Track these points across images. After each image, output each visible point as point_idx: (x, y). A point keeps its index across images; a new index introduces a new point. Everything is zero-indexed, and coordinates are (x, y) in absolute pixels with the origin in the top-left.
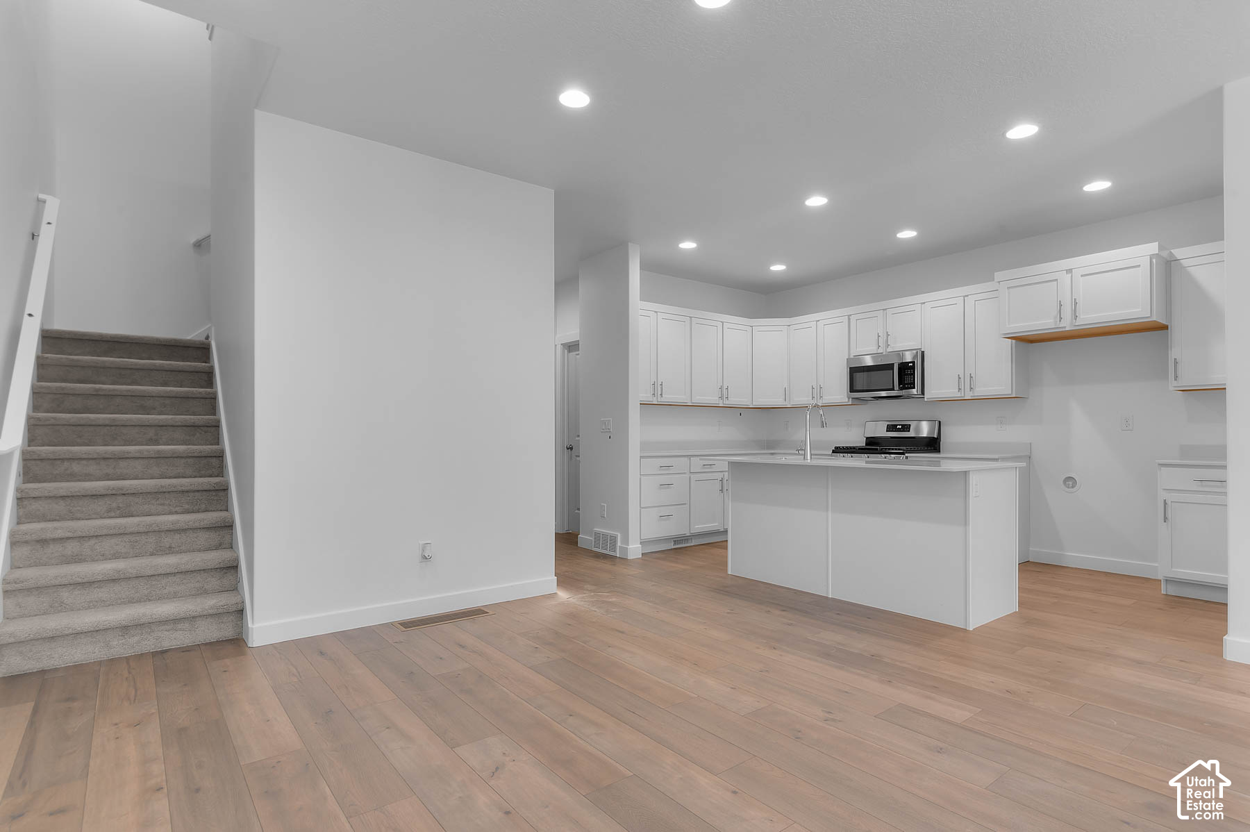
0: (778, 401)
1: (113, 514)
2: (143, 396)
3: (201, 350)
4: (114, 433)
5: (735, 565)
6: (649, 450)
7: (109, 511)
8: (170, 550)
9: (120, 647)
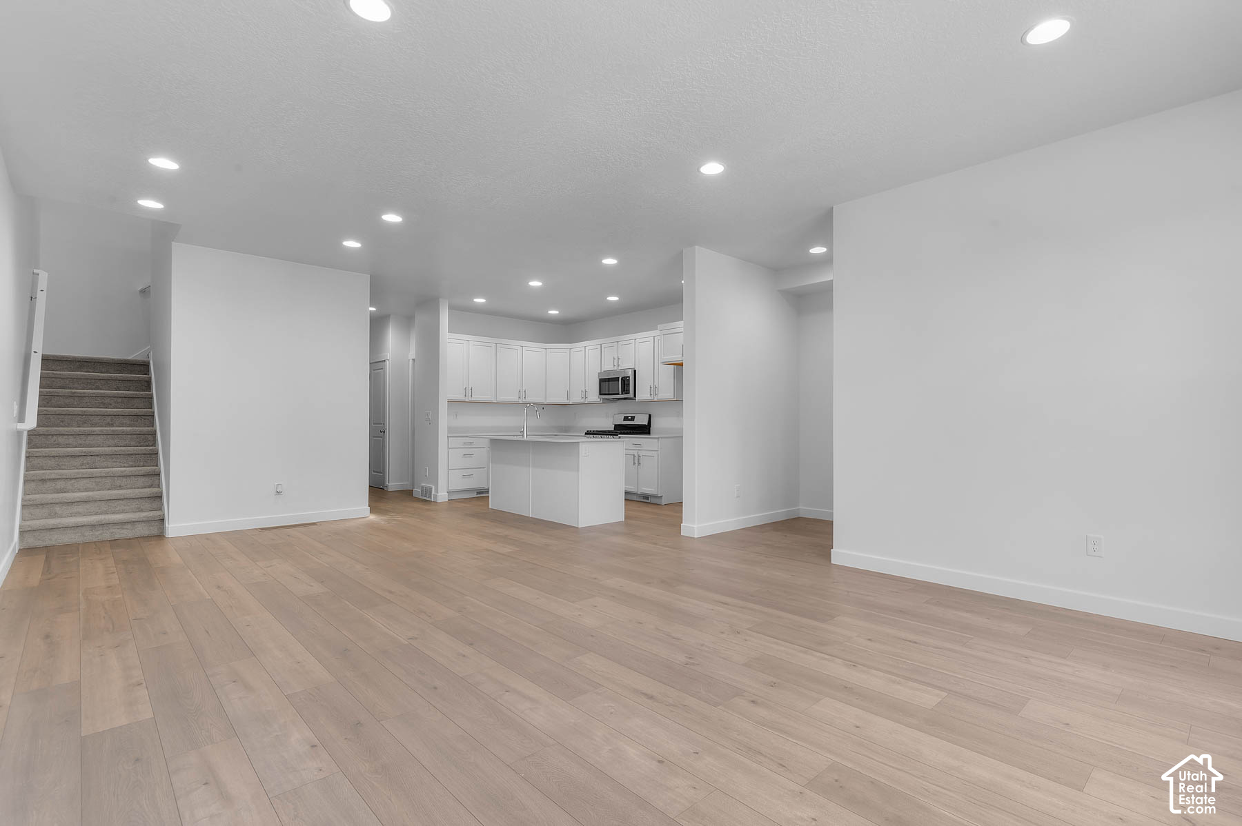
0: (563, 400)
1: (84, 467)
2: (103, 397)
3: (144, 367)
4: (85, 419)
5: (493, 503)
6: (453, 432)
7: (82, 465)
8: (120, 487)
9: (90, 536)
